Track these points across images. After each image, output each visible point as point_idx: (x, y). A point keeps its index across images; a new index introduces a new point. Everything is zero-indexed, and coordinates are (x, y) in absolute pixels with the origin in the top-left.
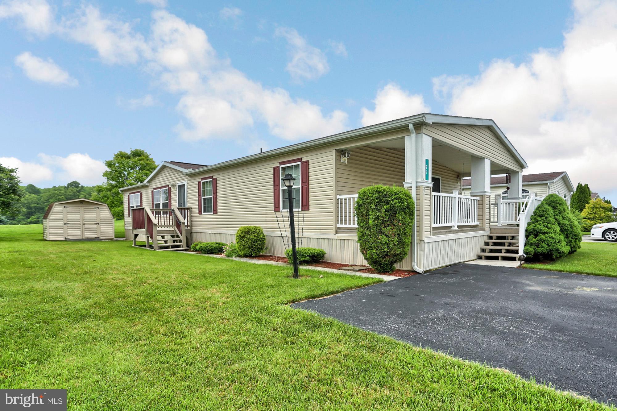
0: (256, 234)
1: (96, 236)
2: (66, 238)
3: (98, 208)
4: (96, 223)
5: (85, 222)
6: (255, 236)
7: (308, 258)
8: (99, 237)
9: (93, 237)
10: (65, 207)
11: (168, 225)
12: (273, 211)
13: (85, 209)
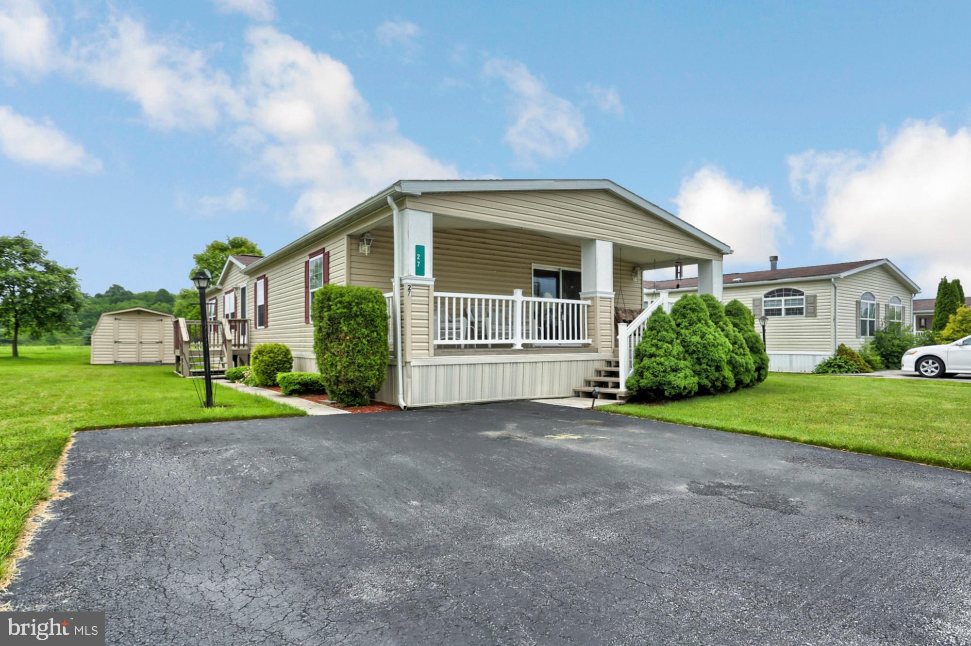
0: (272, 355)
1: (157, 359)
2: (115, 362)
3: (161, 320)
4: (157, 341)
5: (143, 340)
6: (270, 357)
7: (297, 387)
8: (161, 361)
9: (153, 360)
10: (116, 319)
11: (216, 343)
12: (304, 324)
13: (144, 322)
